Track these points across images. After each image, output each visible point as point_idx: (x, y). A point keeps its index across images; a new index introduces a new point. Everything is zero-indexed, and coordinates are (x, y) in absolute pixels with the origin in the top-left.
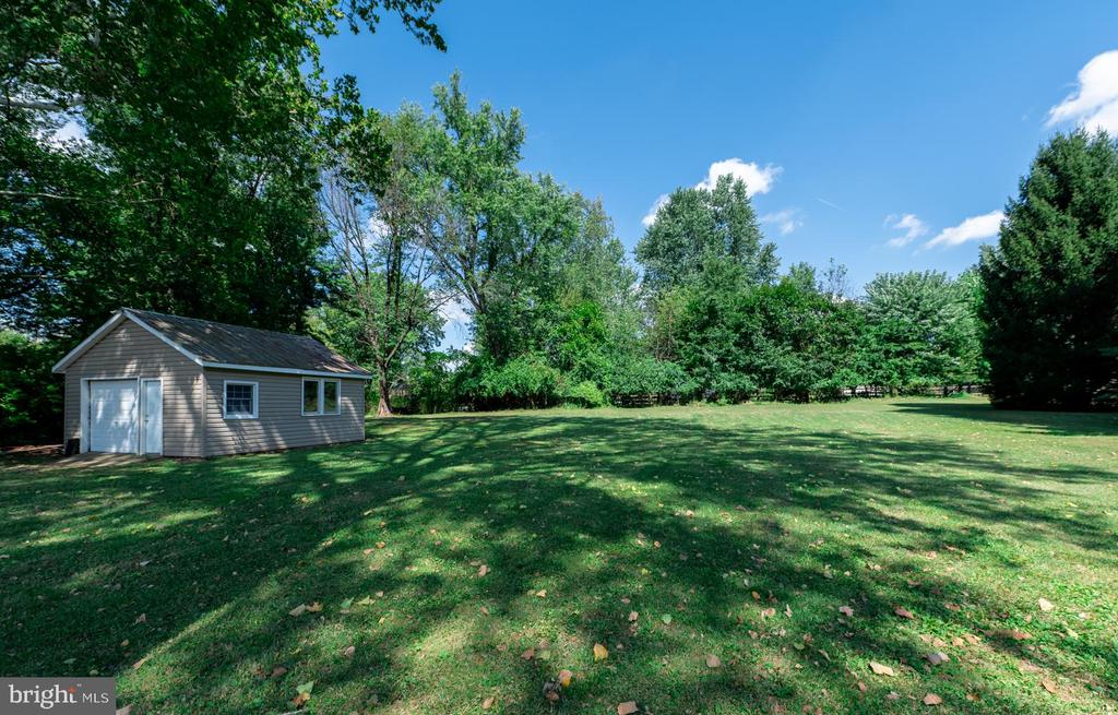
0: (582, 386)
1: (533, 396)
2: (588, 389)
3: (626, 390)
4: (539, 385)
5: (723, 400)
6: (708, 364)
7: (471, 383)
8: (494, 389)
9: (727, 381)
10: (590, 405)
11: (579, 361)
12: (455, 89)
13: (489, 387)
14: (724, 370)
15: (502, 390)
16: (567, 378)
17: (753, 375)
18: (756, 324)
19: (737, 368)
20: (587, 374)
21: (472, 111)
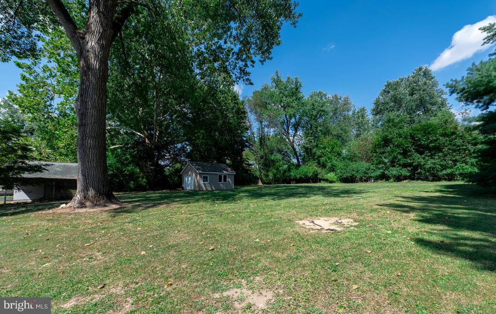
0: (329, 175)
1: (310, 178)
2: (331, 176)
3: (345, 176)
4: (311, 174)
5: (392, 180)
6: (385, 163)
7: (287, 174)
8: (295, 176)
9: (394, 171)
10: (331, 182)
11: (329, 165)
12: (277, 76)
13: (293, 175)
14: (394, 166)
15: (298, 176)
16: (324, 171)
17: (409, 168)
18: (408, 144)
19: (400, 165)
20: (332, 169)
21: (284, 80)
